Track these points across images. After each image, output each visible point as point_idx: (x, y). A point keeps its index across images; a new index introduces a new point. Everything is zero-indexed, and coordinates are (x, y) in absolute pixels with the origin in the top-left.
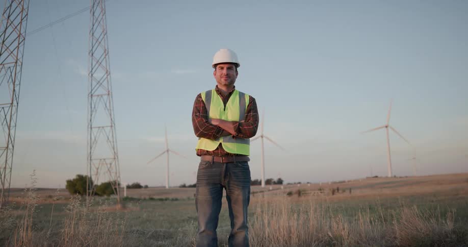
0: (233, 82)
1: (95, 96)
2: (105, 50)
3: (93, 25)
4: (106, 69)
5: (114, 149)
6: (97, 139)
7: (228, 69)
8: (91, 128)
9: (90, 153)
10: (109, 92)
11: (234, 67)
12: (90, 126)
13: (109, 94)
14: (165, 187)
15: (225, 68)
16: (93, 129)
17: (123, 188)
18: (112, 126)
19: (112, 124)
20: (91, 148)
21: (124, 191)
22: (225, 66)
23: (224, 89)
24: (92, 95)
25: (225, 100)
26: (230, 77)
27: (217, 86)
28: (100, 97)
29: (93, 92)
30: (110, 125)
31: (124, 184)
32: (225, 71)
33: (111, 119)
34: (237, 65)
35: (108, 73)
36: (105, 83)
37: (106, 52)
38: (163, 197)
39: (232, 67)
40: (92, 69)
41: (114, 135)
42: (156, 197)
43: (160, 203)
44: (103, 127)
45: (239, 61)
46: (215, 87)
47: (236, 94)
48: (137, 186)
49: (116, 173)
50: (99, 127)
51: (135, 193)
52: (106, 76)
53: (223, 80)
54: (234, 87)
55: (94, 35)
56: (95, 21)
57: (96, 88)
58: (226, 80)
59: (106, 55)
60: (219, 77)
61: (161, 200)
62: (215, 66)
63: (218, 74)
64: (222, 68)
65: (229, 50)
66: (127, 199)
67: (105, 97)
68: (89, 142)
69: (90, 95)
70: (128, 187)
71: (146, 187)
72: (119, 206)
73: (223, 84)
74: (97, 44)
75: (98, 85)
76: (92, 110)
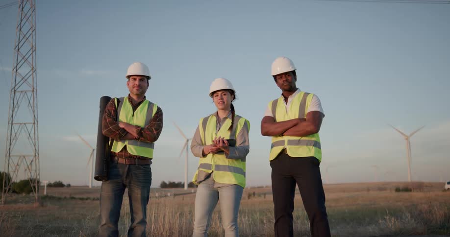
0: (144, 92)
1: (19, 92)
2: (33, 46)
3: (21, 21)
4: (33, 65)
5: (35, 146)
6: (17, 135)
7: (140, 80)
8: (12, 124)
9: (10, 149)
10: (34, 88)
11: (146, 80)
12: (10, 122)
13: (33, 91)
14: (88, 187)
15: (138, 79)
16: (14, 125)
17: (44, 186)
18: (34, 123)
19: (34, 121)
20: (10, 144)
21: (44, 189)
22: (138, 78)
23: (135, 97)
24: (15, 91)
25: (135, 107)
26: (141, 88)
27: (129, 95)
28: (24, 93)
29: (16, 88)
30: (33, 122)
31: (44, 182)
32: (137, 82)
33: (34, 116)
34: (148, 78)
35: (34, 70)
36: (30, 80)
37: (33, 49)
38: (85, 196)
39: (144, 79)
40: (17, 65)
41: (36, 133)
42: (77, 196)
43: (80, 202)
44: (25, 124)
45: (150, 75)
46: (128, 95)
47: (146, 103)
48: (59, 185)
49: (36, 171)
50: (21, 124)
51: (56, 192)
52: (31, 73)
53: (135, 90)
54: (145, 97)
55: (22, 30)
56: (23, 17)
57: (20, 84)
58: (137, 90)
59: (33, 52)
60: (131, 87)
61: (82, 199)
62: (129, 77)
63: (131, 84)
64: (135, 80)
65: (142, 63)
66: (46, 197)
67: (29, 94)
68: (9, 138)
69: (13, 90)
70: (50, 186)
71: (69, 186)
72: (36, 205)
73: (135, 93)
74: (24, 40)
75: (22, 81)
76: (14, 107)
